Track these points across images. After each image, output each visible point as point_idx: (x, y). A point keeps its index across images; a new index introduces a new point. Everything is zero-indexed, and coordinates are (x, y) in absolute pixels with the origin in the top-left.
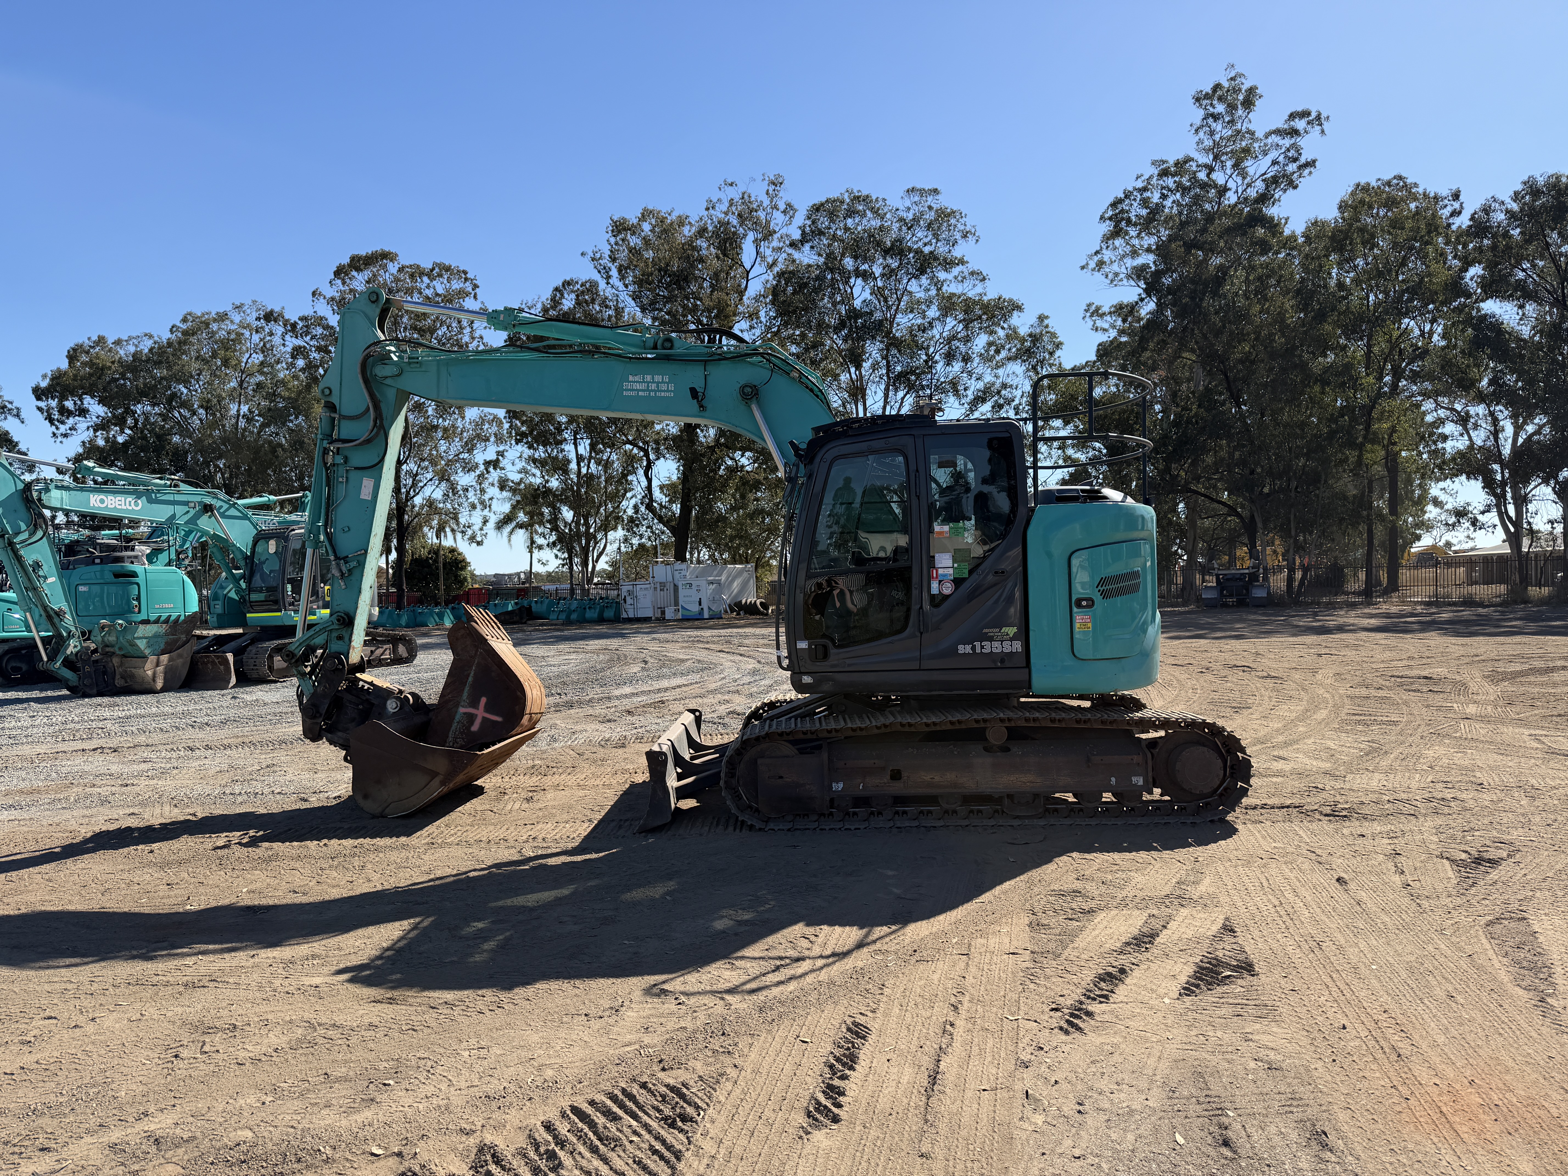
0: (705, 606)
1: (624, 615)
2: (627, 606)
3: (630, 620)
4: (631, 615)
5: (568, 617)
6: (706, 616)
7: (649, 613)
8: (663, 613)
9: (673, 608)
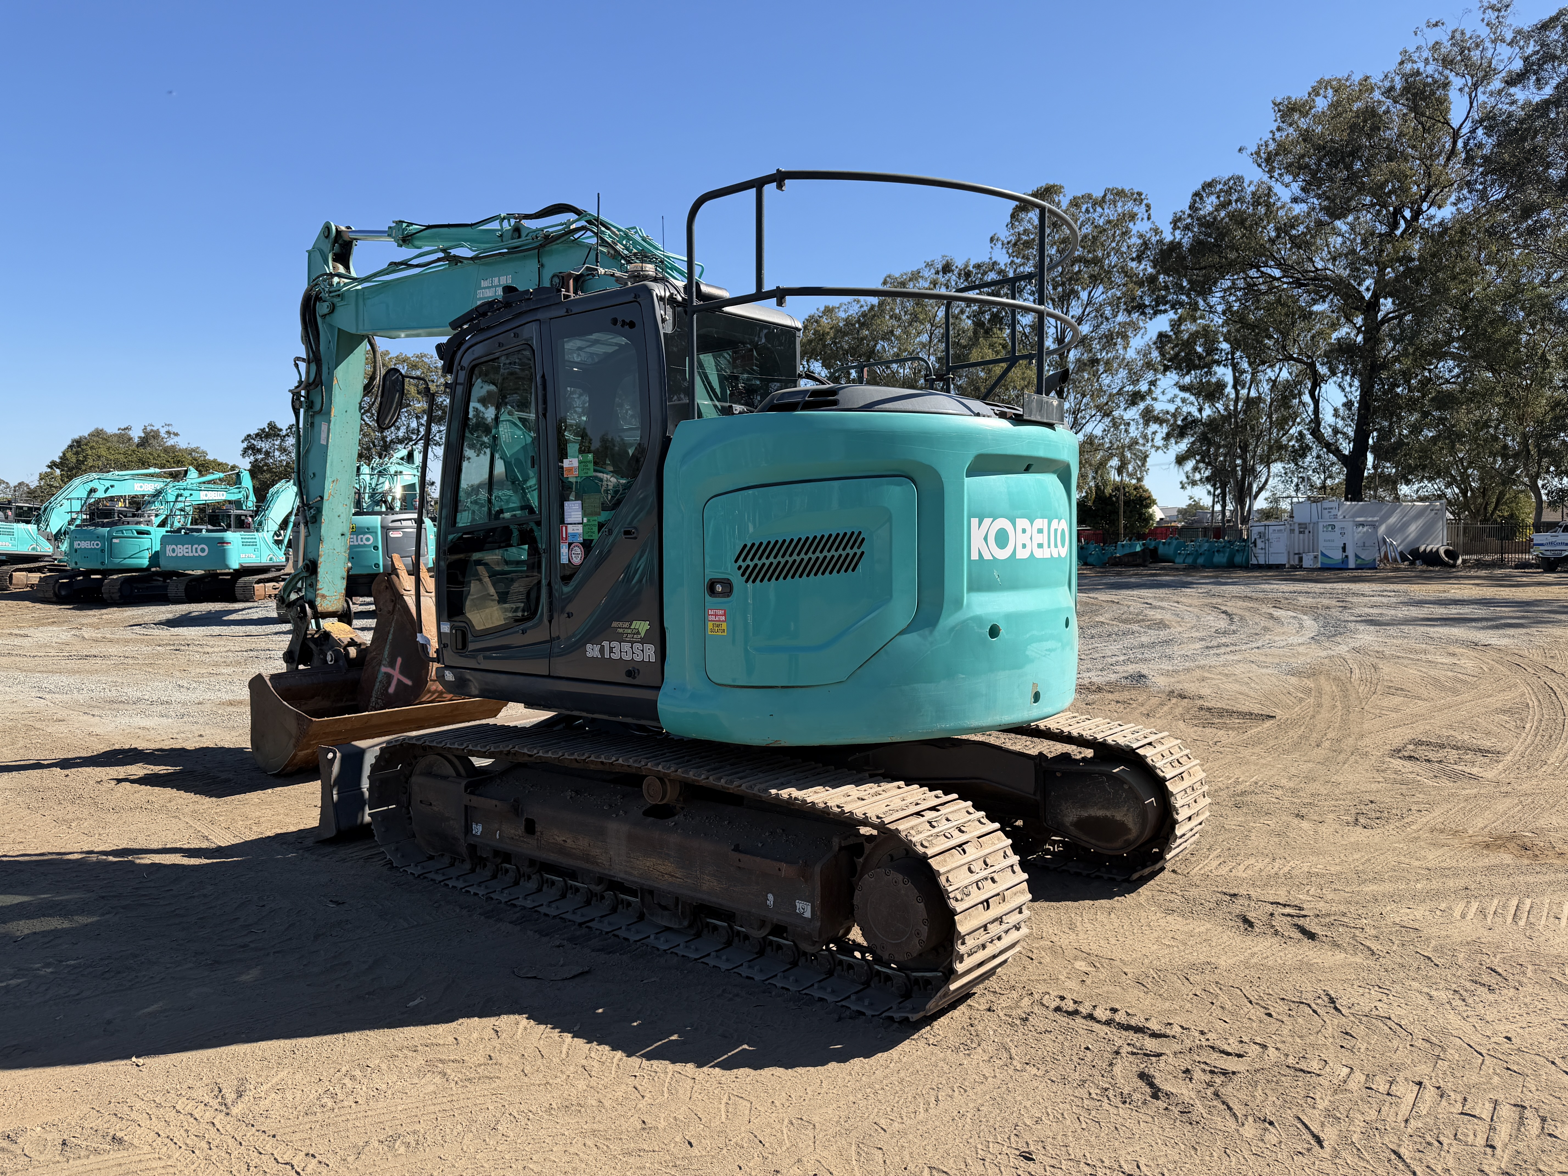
0: (1350, 552)
1: (1254, 562)
2: (1257, 550)
3: (1259, 567)
4: (1262, 562)
5: (1195, 560)
6: (1352, 564)
7: (1282, 560)
8: (1301, 559)
9: (1312, 555)
